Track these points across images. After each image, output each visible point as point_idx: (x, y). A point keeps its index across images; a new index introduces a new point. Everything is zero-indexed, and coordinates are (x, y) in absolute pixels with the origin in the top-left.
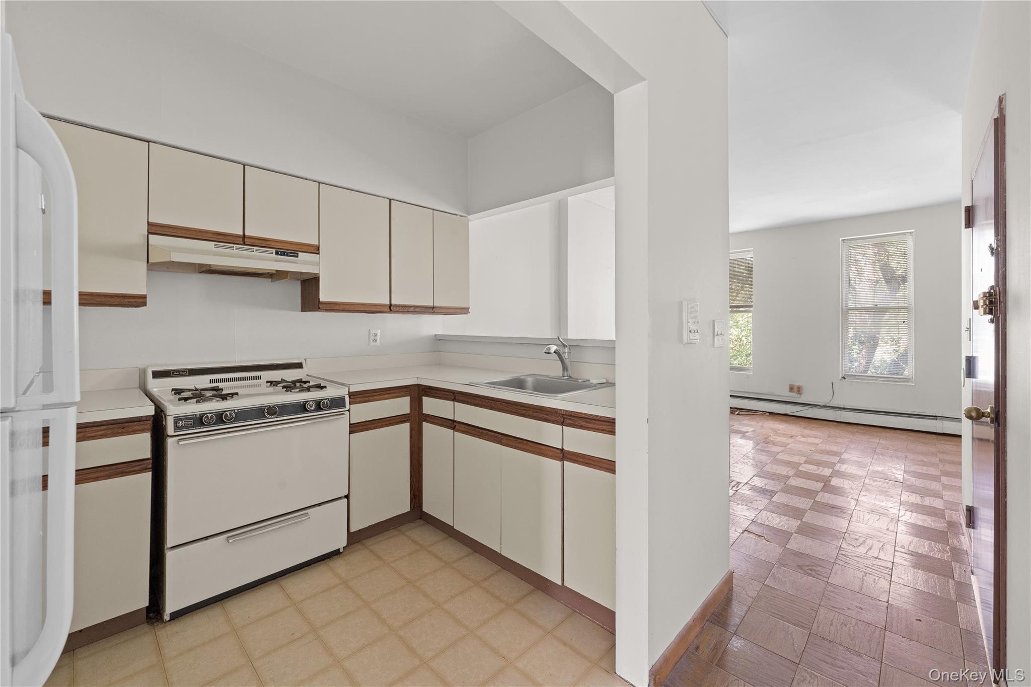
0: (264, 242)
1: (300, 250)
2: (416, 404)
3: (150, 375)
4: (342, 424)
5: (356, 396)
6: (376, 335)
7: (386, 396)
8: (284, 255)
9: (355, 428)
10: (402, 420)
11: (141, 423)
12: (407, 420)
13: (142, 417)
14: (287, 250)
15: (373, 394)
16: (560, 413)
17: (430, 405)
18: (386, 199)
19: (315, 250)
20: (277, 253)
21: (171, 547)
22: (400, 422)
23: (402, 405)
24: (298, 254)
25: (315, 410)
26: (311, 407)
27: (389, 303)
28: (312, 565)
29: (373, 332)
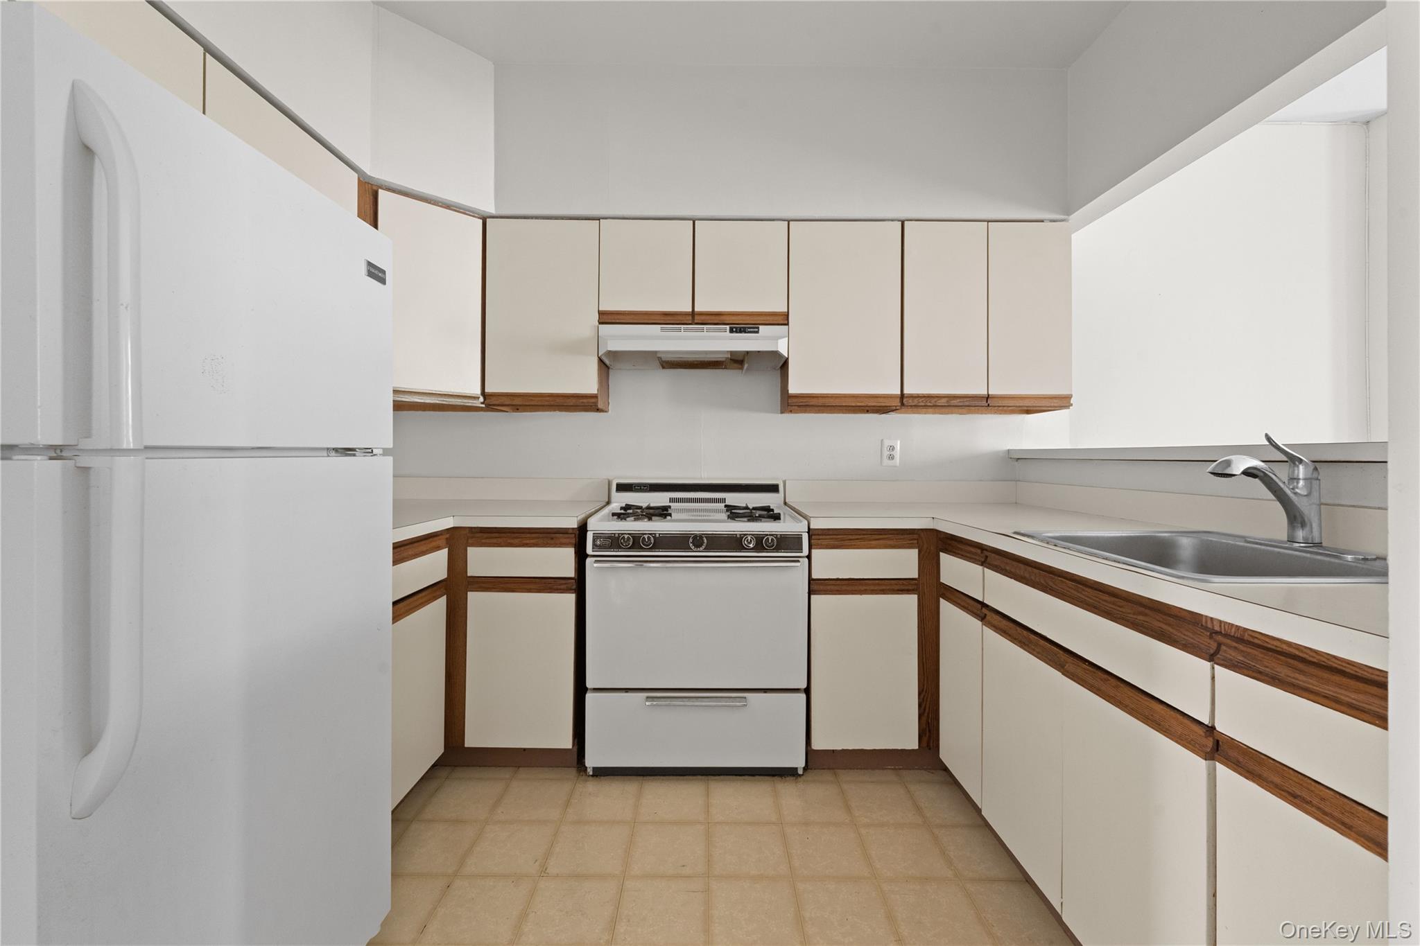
0: (717, 317)
1: (761, 322)
2: (929, 565)
3: (614, 487)
4: (794, 577)
5: (821, 537)
6: (892, 448)
7: (873, 542)
8: (741, 332)
9: (816, 587)
10: (903, 587)
11: (566, 535)
12: (913, 590)
13: (569, 529)
14: (743, 324)
15: (851, 537)
16: (1209, 625)
17: (954, 570)
18: (897, 222)
19: (782, 319)
20: (731, 331)
21: (594, 689)
22: (898, 590)
23: (905, 563)
24: (758, 328)
25: (755, 549)
26: (750, 543)
27: (899, 393)
28: (757, 777)
29: (887, 443)
